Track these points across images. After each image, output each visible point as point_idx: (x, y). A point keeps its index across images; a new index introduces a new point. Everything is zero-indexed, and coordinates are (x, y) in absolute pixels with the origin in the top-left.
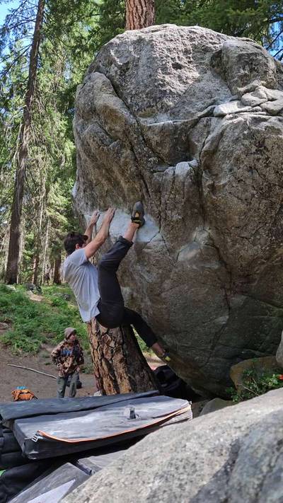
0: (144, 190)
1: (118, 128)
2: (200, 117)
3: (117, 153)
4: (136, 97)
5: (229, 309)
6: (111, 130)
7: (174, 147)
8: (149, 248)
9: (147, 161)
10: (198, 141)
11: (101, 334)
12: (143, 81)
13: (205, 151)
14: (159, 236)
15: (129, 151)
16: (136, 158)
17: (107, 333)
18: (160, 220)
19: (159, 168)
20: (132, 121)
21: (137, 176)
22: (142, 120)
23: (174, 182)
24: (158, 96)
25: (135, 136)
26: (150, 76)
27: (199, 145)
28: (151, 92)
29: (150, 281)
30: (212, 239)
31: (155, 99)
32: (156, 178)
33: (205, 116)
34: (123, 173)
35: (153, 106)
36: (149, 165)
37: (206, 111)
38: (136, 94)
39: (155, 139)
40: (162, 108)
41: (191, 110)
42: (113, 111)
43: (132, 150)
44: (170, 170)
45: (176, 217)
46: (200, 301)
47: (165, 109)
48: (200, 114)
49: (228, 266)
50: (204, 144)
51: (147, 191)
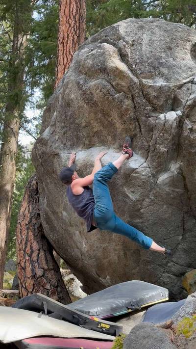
0: (138, 130)
1: (123, 84)
2: (185, 83)
3: (121, 102)
4: (140, 64)
5: (184, 229)
6: (118, 84)
7: (166, 101)
8: (137, 173)
9: (144, 109)
10: (183, 98)
11: (38, 276)
12: (146, 55)
13: (188, 106)
14: (145, 164)
15: (131, 101)
16: (135, 107)
17: (43, 276)
18: (149, 152)
19: (153, 115)
20: (136, 80)
21: (134, 119)
22: (144, 80)
23: (164, 125)
24: (157, 66)
25: (137, 91)
26: (152, 52)
27: (184, 101)
28: (152, 63)
29: (134, 199)
30: (182, 170)
31: (154, 68)
32: (151, 121)
33: (188, 82)
34: (121, 116)
35: (153, 72)
36: (146, 112)
37: (188, 80)
38: (140, 63)
39: (153, 94)
40: (159, 74)
41: (178, 77)
42: (121, 72)
43: (133, 100)
44: (162, 116)
45: (162, 149)
46: (166, 219)
47: (162, 75)
48: (185, 81)
49: (189, 193)
50: (187, 101)
51: (140, 131)
